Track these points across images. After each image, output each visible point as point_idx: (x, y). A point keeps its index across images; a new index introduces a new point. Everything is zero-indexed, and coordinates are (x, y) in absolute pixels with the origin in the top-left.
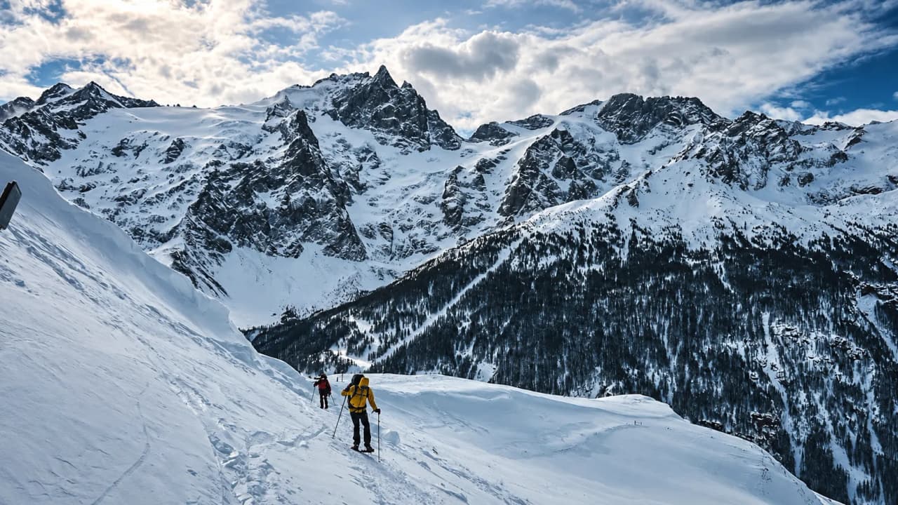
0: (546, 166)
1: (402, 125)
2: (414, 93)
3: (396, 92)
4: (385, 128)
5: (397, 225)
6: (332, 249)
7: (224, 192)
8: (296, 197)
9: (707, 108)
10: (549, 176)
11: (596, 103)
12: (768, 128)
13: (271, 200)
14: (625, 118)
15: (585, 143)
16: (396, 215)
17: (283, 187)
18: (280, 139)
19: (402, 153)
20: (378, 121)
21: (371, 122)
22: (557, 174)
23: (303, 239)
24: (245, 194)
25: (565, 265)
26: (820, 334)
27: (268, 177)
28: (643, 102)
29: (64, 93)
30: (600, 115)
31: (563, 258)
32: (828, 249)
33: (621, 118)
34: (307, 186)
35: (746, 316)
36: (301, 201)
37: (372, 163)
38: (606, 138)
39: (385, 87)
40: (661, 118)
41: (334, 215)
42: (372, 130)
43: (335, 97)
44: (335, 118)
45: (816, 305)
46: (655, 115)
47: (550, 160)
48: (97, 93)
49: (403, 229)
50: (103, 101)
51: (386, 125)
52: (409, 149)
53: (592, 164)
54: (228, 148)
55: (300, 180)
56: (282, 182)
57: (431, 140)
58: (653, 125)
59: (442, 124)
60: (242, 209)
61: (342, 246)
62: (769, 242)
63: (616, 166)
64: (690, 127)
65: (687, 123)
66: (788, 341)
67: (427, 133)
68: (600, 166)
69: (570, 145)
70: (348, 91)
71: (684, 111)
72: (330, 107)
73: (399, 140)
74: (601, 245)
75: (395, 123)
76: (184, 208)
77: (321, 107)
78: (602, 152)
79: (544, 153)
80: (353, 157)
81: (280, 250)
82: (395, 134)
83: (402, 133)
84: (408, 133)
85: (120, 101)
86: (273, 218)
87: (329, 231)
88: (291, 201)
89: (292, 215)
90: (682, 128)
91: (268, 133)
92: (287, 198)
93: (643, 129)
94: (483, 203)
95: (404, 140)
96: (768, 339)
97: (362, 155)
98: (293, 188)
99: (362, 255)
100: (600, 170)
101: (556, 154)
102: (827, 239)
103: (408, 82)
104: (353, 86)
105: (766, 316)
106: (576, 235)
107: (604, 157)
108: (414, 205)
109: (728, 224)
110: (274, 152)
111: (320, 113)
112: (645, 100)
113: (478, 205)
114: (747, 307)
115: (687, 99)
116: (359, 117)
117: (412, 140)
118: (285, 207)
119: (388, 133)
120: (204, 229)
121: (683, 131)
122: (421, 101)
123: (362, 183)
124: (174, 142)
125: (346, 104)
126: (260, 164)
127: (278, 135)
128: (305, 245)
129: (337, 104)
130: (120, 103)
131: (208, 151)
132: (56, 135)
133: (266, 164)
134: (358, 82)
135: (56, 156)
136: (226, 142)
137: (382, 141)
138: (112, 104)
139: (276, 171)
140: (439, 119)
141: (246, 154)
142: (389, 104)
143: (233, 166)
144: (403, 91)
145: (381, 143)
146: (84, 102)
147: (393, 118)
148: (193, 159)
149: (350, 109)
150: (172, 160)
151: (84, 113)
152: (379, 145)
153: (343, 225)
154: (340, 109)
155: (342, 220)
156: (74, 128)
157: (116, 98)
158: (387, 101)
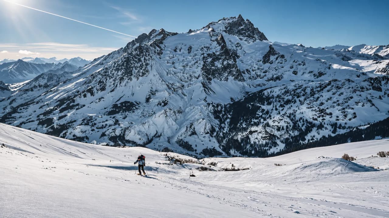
1: (247, 33)
2: (250, 23)
3: (244, 23)
5: (251, 69)
6: (236, 78)
7: (207, 63)
8: (225, 63)
13: (218, 64)
16: (250, 66)
17: (221, 60)
18: (217, 44)
19: (248, 43)
20: (239, 33)
21: (237, 33)
23: (227, 76)
24: (212, 63)
27: (217, 57)
29: (155, 32)
34: (228, 60)
36: (227, 64)
37: (240, 48)
39: (241, 21)
41: (235, 68)
42: (238, 36)
43: (226, 25)
44: (226, 32)
48: (164, 32)
49: (253, 71)
50: (166, 34)
51: (242, 34)
52: (250, 42)
54: (204, 48)
55: (226, 58)
56: (220, 59)
57: (256, 38)
59: (259, 32)
60: (213, 68)
61: (238, 77)
67: (254, 36)
70: (229, 23)
72: (225, 29)
73: (246, 39)
75: (245, 33)
76: (200, 68)
77: (222, 29)
80: (234, 46)
81: (223, 79)
82: (245, 37)
83: (247, 36)
84: (249, 36)
86: (220, 70)
87: (235, 73)
88: (224, 64)
89: (225, 68)
91: (212, 42)
92: (223, 64)
95: (248, 39)
97: (236, 45)
98: (224, 60)
99: (244, 80)
103: (248, 19)
104: (231, 22)
108: (255, 62)
110: (216, 49)
111: (222, 31)
116: (233, 32)
117: (250, 39)
118: (223, 66)
119: (243, 36)
120: (206, 75)
122: (252, 25)
123: (238, 55)
124: (189, 47)
125: (229, 28)
126: (214, 53)
127: (216, 42)
128: (229, 77)
129: (226, 28)
130: (169, 34)
131: (199, 49)
132: (160, 47)
133: (216, 53)
134: (232, 20)
135: (162, 53)
136: (203, 46)
137: (241, 39)
138: (168, 35)
139: (219, 55)
140: (258, 31)
141: (209, 50)
142: (243, 27)
143: (207, 54)
144: (247, 22)
145: (241, 40)
146: (162, 35)
147: (244, 31)
148: (196, 52)
149: (230, 29)
150: (190, 53)
151: (163, 38)
152: (241, 41)
153: (238, 71)
154: (228, 29)
155: (238, 70)
156: (163, 44)
157: (169, 33)
158: (242, 26)
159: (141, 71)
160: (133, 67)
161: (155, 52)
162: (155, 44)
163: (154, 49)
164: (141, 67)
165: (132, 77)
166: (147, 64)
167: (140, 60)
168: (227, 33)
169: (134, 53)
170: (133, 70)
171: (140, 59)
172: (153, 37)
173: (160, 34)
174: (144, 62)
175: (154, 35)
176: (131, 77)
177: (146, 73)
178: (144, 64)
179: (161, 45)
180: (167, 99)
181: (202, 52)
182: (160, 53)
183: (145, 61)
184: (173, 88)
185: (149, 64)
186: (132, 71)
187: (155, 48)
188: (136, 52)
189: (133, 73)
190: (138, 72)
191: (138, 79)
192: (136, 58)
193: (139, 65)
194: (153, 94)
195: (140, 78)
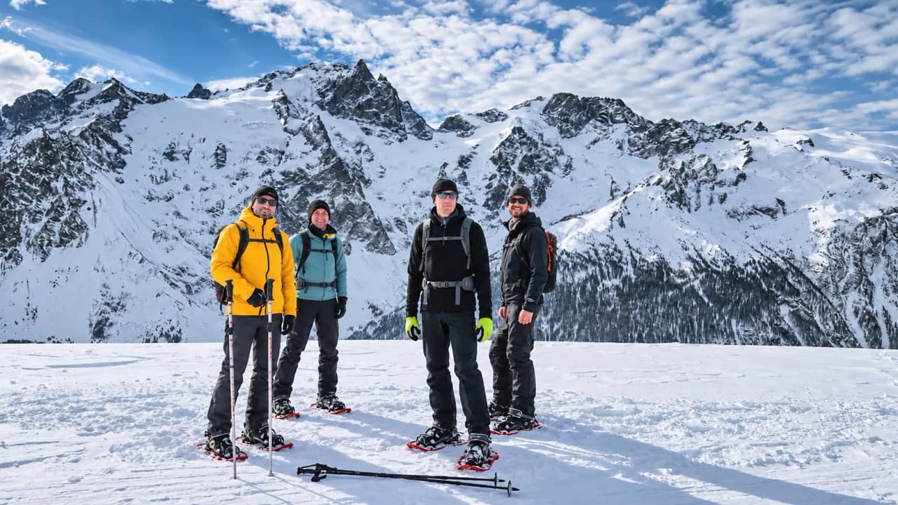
0: (513, 162)
1: (382, 116)
2: (389, 86)
3: (374, 85)
4: (368, 118)
6: (373, 246)
7: (285, 200)
9: (628, 109)
10: (516, 171)
11: (540, 99)
12: (681, 136)
14: (566, 115)
15: (536, 138)
16: (403, 209)
17: (324, 192)
18: (306, 144)
19: (386, 144)
20: (361, 111)
21: (354, 113)
22: (522, 169)
23: (349, 238)
25: (594, 279)
26: (764, 334)
28: (578, 101)
29: (87, 90)
30: (544, 111)
31: (591, 273)
32: (756, 269)
33: (561, 114)
34: (345, 191)
35: (722, 323)
36: (342, 205)
37: (368, 156)
38: (551, 134)
39: (365, 79)
40: (594, 116)
41: (369, 217)
42: (357, 121)
43: (320, 87)
44: (322, 108)
45: (761, 316)
46: (587, 113)
47: (515, 157)
48: (122, 89)
50: (129, 98)
51: (369, 116)
52: (391, 139)
53: (544, 158)
54: (269, 152)
55: (339, 186)
56: (324, 188)
57: (408, 131)
58: (587, 122)
59: (413, 114)
60: (303, 214)
61: (379, 243)
62: (721, 264)
63: (563, 160)
64: (615, 126)
65: (614, 122)
66: (747, 338)
67: (402, 124)
68: (550, 160)
69: (524, 140)
70: (329, 81)
71: (611, 111)
72: (318, 98)
73: (381, 131)
74: (613, 263)
75: (376, 115)
77: (308, 97)
78: (549, 146)
79: (510, 151)
80: (351, 149)
82: (378, 125)
83: (384, 125)
84: (388, 124)
85: (139, 96)
87: (368, 230)
89: (339, 217)
90: (609, 126)
91: (291, 136)
93: (579, 125)
94: (470, 197)
95: (386, 131)
96: (736, 336)
97: (358, 148)
98: (334, 193)
99: (393, 249)
100: (550, 164)
101: (519, 151)
102: (754, 261)
103: (384, 75)
104: (335, 78)
105: (734, 322)
106: (592, 253)
107: (552, 153)
108: (414, 198)
109: (691, 248)
110: (307, 158)
111: (310, 103)
112: (580, 99)
113: (466, 199)
114: (722, 317)
115: (613, 100)
116: (344, 108)
117: (393, 131)
119: (371, 123)
121: (610, 128)
122: (395, 93)
123: (367, 178)
124: (218, 148)
125: (331, 95)
126: (301, 171)
127: (301, 138)
128: (352, 242)
129: (322, 95)
130: (140, 98)
131: (251, 156)
132: (115, 144)
133: (307, 171)
134: (339, 73)
135: (123, 164)
136: (263, 147)
137: (368, 132)
138: (135, 101)
139: (317, 178)
140: (411, 110)
141: (284, 160)
142: (369, 97)
143: (283, 174)
144: (380, 84)
145: (367, 134)
146: (117, 102)
147: (374, 110)
148: (244, 165)
149: (335, 100)
150: (223, 166)
151: (121, 114)
152: (365, 136)
153: (377, 224)
154: (326, 99)
155: (375, 220)
156: (120, 131)
157: (136, 93)
158: (368, 93)
159: (57, 227)
160: (20, 213)
161: (101, 160)
162: (98, 131)
163: (94, 148)
164: (52, 214)
165: (22, 248)
166: (77, 204)
167: (47, 188)
168: (327, 112)
169: (23, 162)
170: (21, 220)
171: (48, 183)
172: (80, 107)
173: (106, 97)
174: (67, 194)
175: (82, 98)
176: (17, 248)
177: (77, 234)
178: (65, 200)
179: (116, 136)
180: (174, 323)
181: (265, 168)
182: (117, 164)
183: (69, 189)
184: (185, 282)
185: (85, 202)
186: (18, 227)
187: (100, 148)
188: (33, 159)
189: (23, 235)
190: (45, 228)
191: (45, 255)
192: (32, 180)
193: (46, 204)
194: (115, 310)
195: (54, 251)
